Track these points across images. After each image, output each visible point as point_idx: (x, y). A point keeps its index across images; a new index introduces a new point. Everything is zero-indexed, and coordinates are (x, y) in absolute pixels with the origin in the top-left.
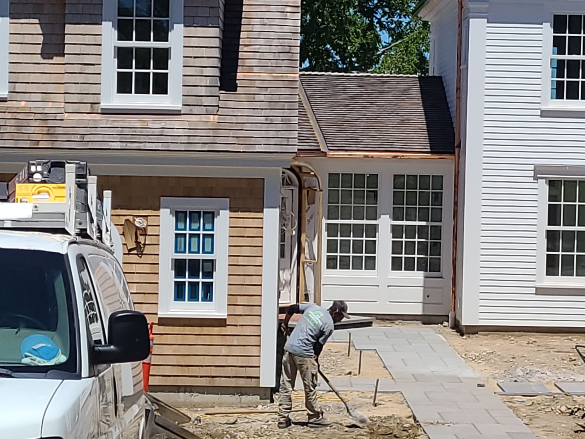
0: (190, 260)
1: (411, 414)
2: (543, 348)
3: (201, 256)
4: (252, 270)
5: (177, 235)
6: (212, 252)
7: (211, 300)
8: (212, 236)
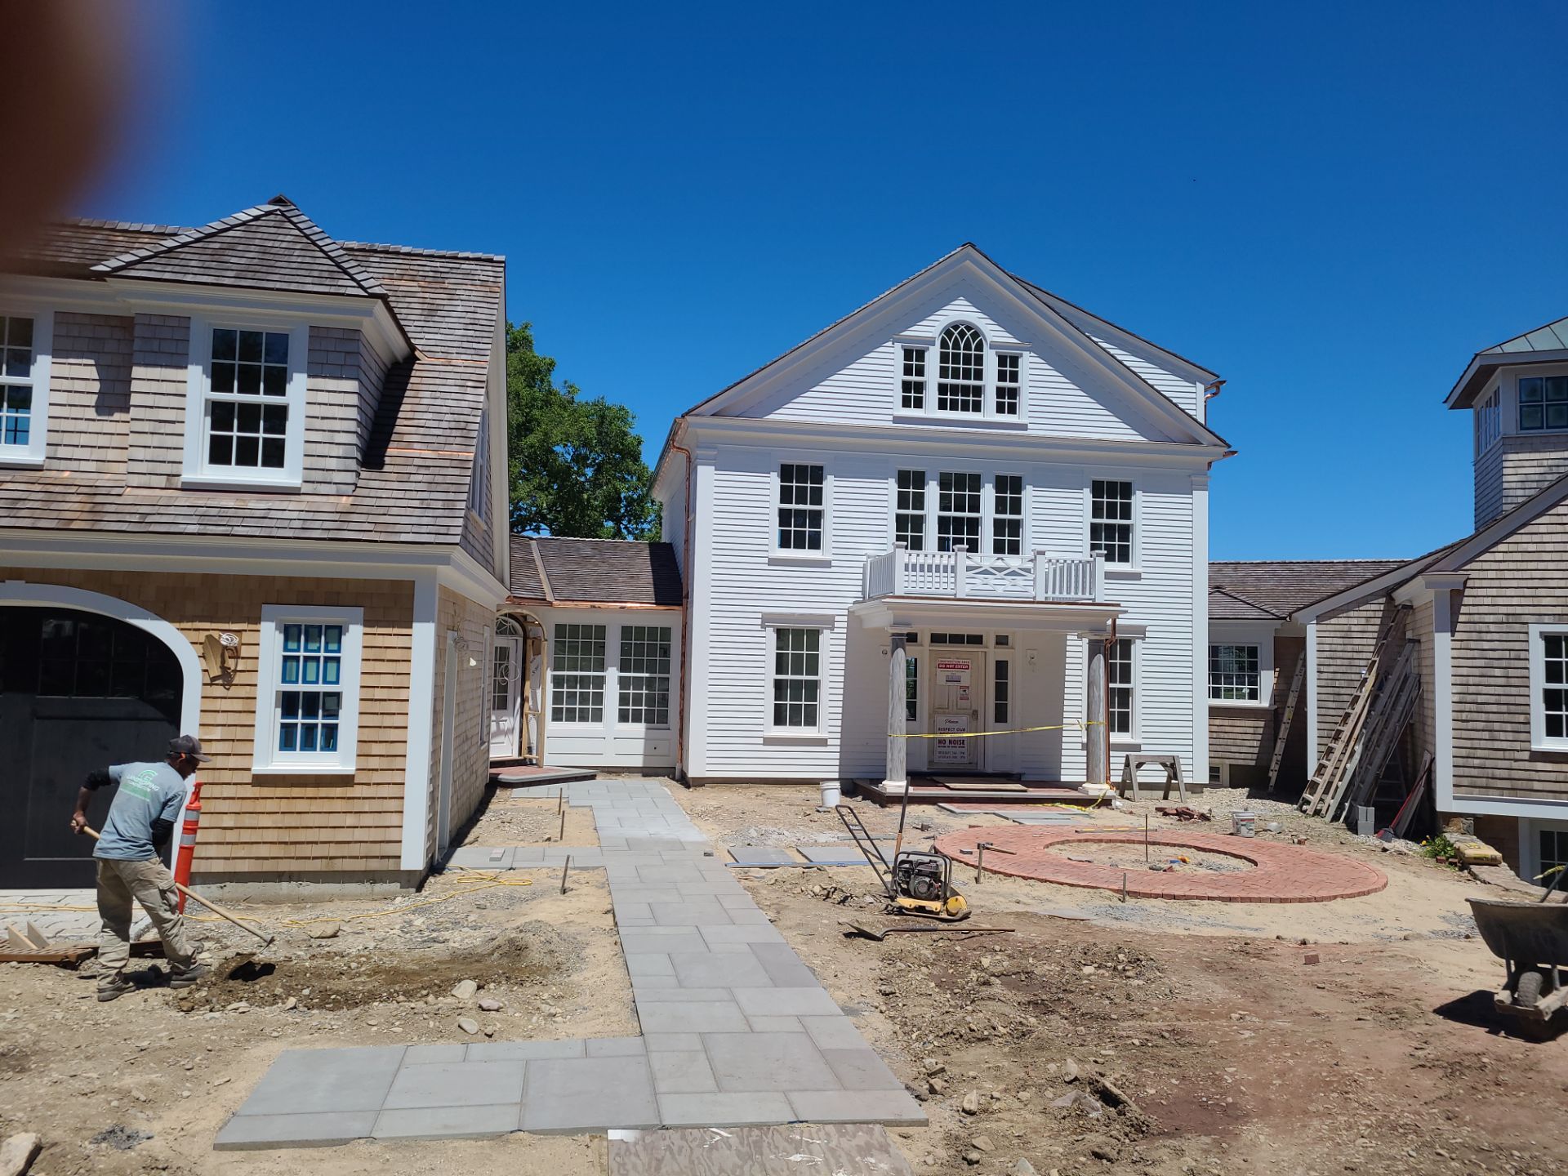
0: (304, 693)
1: (609, 907)
2: (773, 801)
3: (321, 688)
4: (393, 707)
5: (286, 659)
6: (337, 682)
7: (334, 749)
8: (338, 660)
